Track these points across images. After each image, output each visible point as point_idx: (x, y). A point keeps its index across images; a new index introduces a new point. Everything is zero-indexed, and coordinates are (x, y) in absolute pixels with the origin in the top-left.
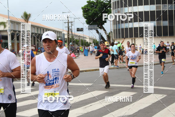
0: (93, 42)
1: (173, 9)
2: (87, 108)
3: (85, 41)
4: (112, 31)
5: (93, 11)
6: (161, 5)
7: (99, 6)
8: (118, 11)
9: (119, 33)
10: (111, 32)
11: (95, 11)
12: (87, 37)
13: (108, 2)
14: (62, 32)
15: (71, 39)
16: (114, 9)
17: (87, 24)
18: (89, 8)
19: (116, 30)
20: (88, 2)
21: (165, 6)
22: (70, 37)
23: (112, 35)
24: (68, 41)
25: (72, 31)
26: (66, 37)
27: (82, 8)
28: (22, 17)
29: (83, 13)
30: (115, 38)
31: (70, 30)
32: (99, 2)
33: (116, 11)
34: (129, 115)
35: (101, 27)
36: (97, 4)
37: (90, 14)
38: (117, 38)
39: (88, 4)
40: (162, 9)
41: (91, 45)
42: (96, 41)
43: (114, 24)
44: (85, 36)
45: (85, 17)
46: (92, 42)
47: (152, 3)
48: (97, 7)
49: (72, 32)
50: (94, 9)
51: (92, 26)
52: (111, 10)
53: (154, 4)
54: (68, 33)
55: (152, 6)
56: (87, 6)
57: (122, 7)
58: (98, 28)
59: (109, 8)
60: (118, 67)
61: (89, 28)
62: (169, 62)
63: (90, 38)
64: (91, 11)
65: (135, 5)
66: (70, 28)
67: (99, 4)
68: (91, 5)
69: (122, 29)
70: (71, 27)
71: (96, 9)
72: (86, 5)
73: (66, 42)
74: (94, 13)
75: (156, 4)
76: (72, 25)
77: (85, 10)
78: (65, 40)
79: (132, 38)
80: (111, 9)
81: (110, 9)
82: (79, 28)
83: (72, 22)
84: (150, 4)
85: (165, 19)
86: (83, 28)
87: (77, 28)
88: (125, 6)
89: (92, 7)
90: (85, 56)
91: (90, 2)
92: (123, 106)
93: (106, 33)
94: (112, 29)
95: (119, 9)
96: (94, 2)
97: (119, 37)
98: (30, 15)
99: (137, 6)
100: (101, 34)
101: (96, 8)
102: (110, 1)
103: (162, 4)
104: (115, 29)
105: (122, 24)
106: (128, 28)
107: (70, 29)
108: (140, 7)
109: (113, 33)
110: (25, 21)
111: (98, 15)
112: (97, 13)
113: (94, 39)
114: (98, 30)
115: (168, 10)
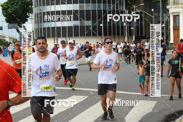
0: (13, 42)
1: (97, 9)
3: (5, 40)
4: (34, 30)
5: (13, 9)
6: (85, 4)
7: (20, 4)
8: (40, 9)
9: (41, 33)
11: (15, 8)
12: (6, 37)
16: (35, 7)
17: (7, 22)
18: (9, 5)
21: (88, 5)
27: (2, 6)
29: (2, 11)
33: (38, 9)
37: (10, 12)
39: (7, 1)
40: (86, 8)
41: (11, 45)
42: (17, 40)
43: (36, 23)
44: (4, 35)
45: (5, 15)
46: (11, 41)
47: (75, 2)
48: (18, 5)
51: (12, 25)
52: (33, 9)
53: (77, 3)
55: (75, 5)
56: (7, 3)
57: (44, 5)
58: (18, 27)
59: (30, 6)
61: (8, 27)
63: (9, 38)
64: (11, 8)
67: (19, 2)
68: (11, 2)
69: (43, 28)
71: (17, 7)
72: (5, 2)
75: (79, 3)
77: (5, 8)
79: (54, 38)
80: (33, 7)
81: (32, 7)
84: (73, 4)
85: (88, 19)
86: (2, 27)
89: (12, 4)
90: (4, 56)
94: (34, 28)
95: (41, 7)
99: (59, 4)
101: (16, 5)
103: (86, 3)
104: (37, 28)
105: (44, 23)
106: (50, 27)
108: (63, 5)
109: (34, 32)
111: (19, 13)
112: (18, 11)
113: (14, 39)
114: (19, 29)
115: (92, 10)
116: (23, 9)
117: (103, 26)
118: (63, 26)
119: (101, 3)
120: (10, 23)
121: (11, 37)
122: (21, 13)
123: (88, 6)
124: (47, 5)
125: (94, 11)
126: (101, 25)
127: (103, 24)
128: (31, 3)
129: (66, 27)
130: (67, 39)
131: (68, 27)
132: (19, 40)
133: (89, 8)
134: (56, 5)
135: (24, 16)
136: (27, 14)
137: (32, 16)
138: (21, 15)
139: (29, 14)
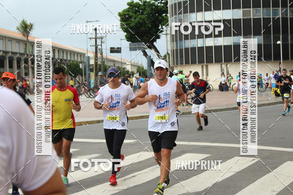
0: (138, 71)
1: (271, 17)
2: (128, 181)
3: (125, 68)
4: (170, 52)
5: (137, 19)
6: (251, 9)
7: (148, 12)
8: (179, 19)
9: (181, 57)
10: (168, 54)
11: (140, 18)
12: (127, 63)
13: (162, 5)
14: (85, 54)
15: (100, 65)
16: (172, 16)
17: (128, 41)
18: (131, 14)
19: (177, 50)
20: (128, 4)
21: (257, 10)
22: (99, 62)
23: (169, 59)
24: (96, 69)
25: (102, 51)
26: (92, 62)
27: (120, 15)
28: (18, 29)
29: (120, 22)
30: (174, 64)
31: (98, 51)
32: (148, 5)
33: (176, 18)
34: (197, 193)
35: (152, 46)
36: (145, 8)
37: (132, 25)
38: (177, 64)
39: (129, 8)
40: (253, 16)
42: (143, 68)
43: (173, 41)
44: (124, 60)
45: (125, 29)
46: (135, 70)
47: (236, 6)
48: (145, 13)
49: (102, 54)
50: (140, 16)
51: (136, 45)
52: (168, 18)
53: (240, 8)
54: (96, 56)
55: (236, 10)
56: (128, 11)
57: (186, 12)
58: (146, 47)
59: (164, 15)
60: (179, 112)
61: (130, 48)
62: (264, 104)
63: (131, 65)
64: (135, 19)
65: (208, 9)
66: (99, 47)
67: (147, 8)
68: (134, 8)
69: (185, 49)
70: (101, 45)
71: (143, 17)
72: (125, 9)
73: (91, 70)
74: (139, 22)
75: (243, 8)
76: (102, 42)
77: (125, 18)
78: (91, 67)
79: (203, 64)
80: (168, 15)
81: (166, 16)
82: (114, 48)
83: (102, 38)
84: (233, 9)
86: (121, 48)
87: (111, 48)
88: (192, 11)
89: (136, 12)
91: (133, 4)
92: (188, 178)
93: (158, 56)
94: (169, 48)
95: (182, 16)
96: (140, 5)
97: (182, 63)
98: (31, 26)
100: (152, 57)
101: (142, 14)
102: (166, 3)
103: (253, 8)
104: (175, 48)
105: (186, 41)
106: (195, 48)
107: (99, 49)
108: (216, 12)
109: (170, 56)
110: (24, 35)
111: (147, 26)
112: (145, 23)
113: (138, 66)
114: (147, 51)
115: (263, 18)
116: (153, 19)
117: (283, 44)
118: (217, 45)
119: (279, 7)
120: (133, 42)
121: (134, 63)
122: (150, 26)
123: (257, 13)
124: (190, 12)
125: (267, 20)
126: (279, 42)
127: (282, 42)
128: (165, 9)
129: (221, 46)
130: (223, 65)
131: (224, 46)
132: (147, 69)
133: (258, 16)
134: (205, 11)
135: (154, 29)
136: (159, 26)
137: (166, 30)
138: (150, 29)
139: (162, 27)
